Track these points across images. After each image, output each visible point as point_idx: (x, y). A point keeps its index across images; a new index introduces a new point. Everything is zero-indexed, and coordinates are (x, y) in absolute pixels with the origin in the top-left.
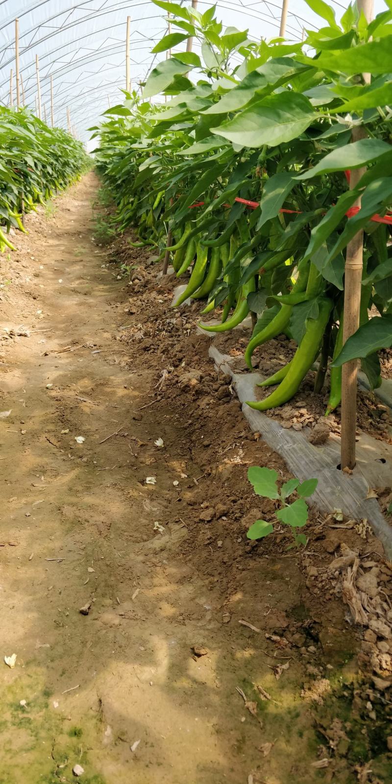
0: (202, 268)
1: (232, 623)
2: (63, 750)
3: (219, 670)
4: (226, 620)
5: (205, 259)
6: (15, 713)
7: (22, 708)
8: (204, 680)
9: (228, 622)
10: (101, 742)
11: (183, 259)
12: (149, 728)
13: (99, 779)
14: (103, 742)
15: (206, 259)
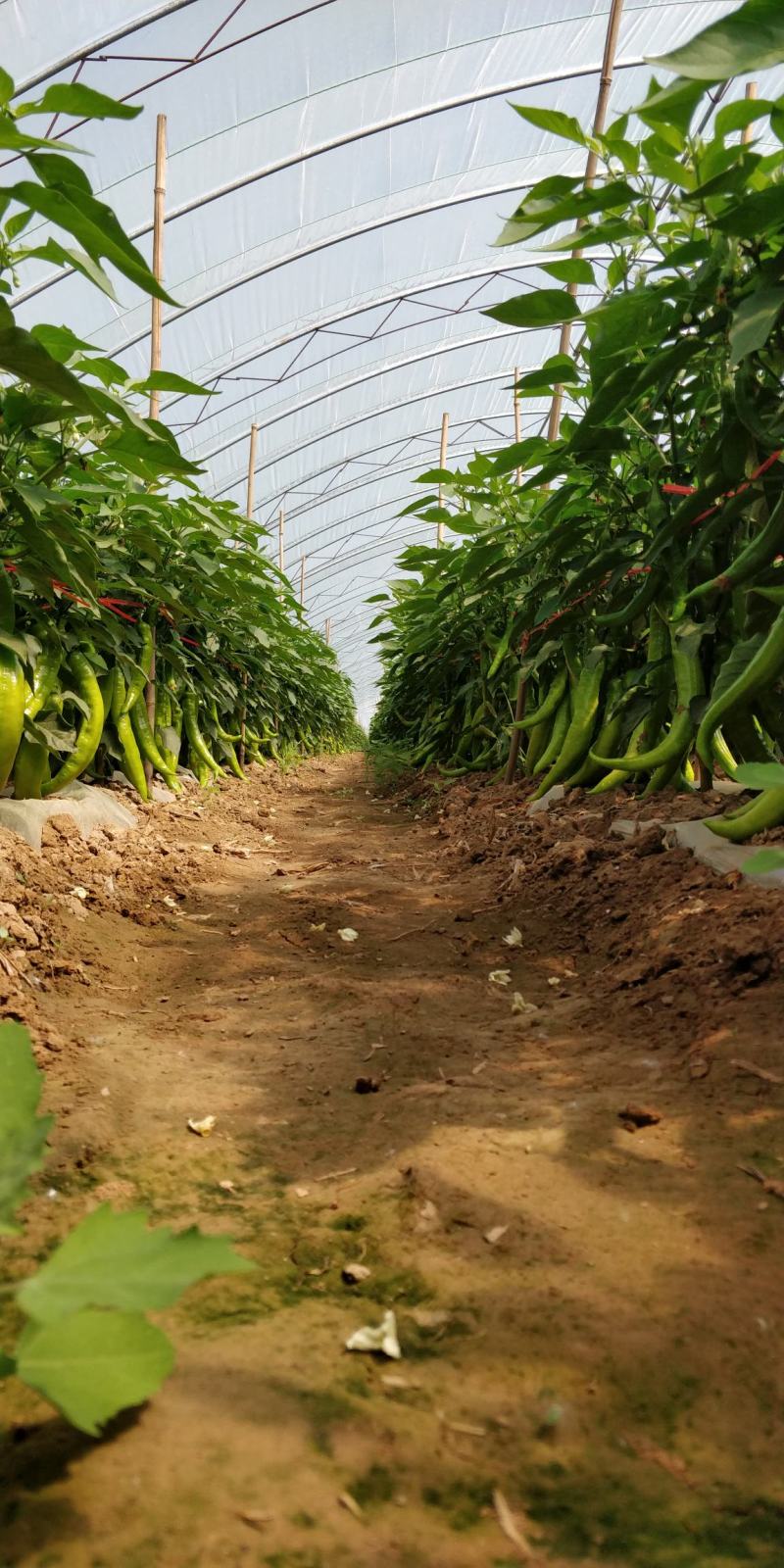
0: (588, 719)
1: (715, 1075)
2: (318, 1247)
3: (689, 1143)
4: (698, 1073)
5: (593, 701)
6: (209, 1197)
7: (225, 1193)
8: (655, 1156)
9: (704, 1076)
10: (411, 1230)
11: (548, 740)
12: (526, 1213)
13: (409, 1281)
14: (416, 1230)
15: (596, 703)
